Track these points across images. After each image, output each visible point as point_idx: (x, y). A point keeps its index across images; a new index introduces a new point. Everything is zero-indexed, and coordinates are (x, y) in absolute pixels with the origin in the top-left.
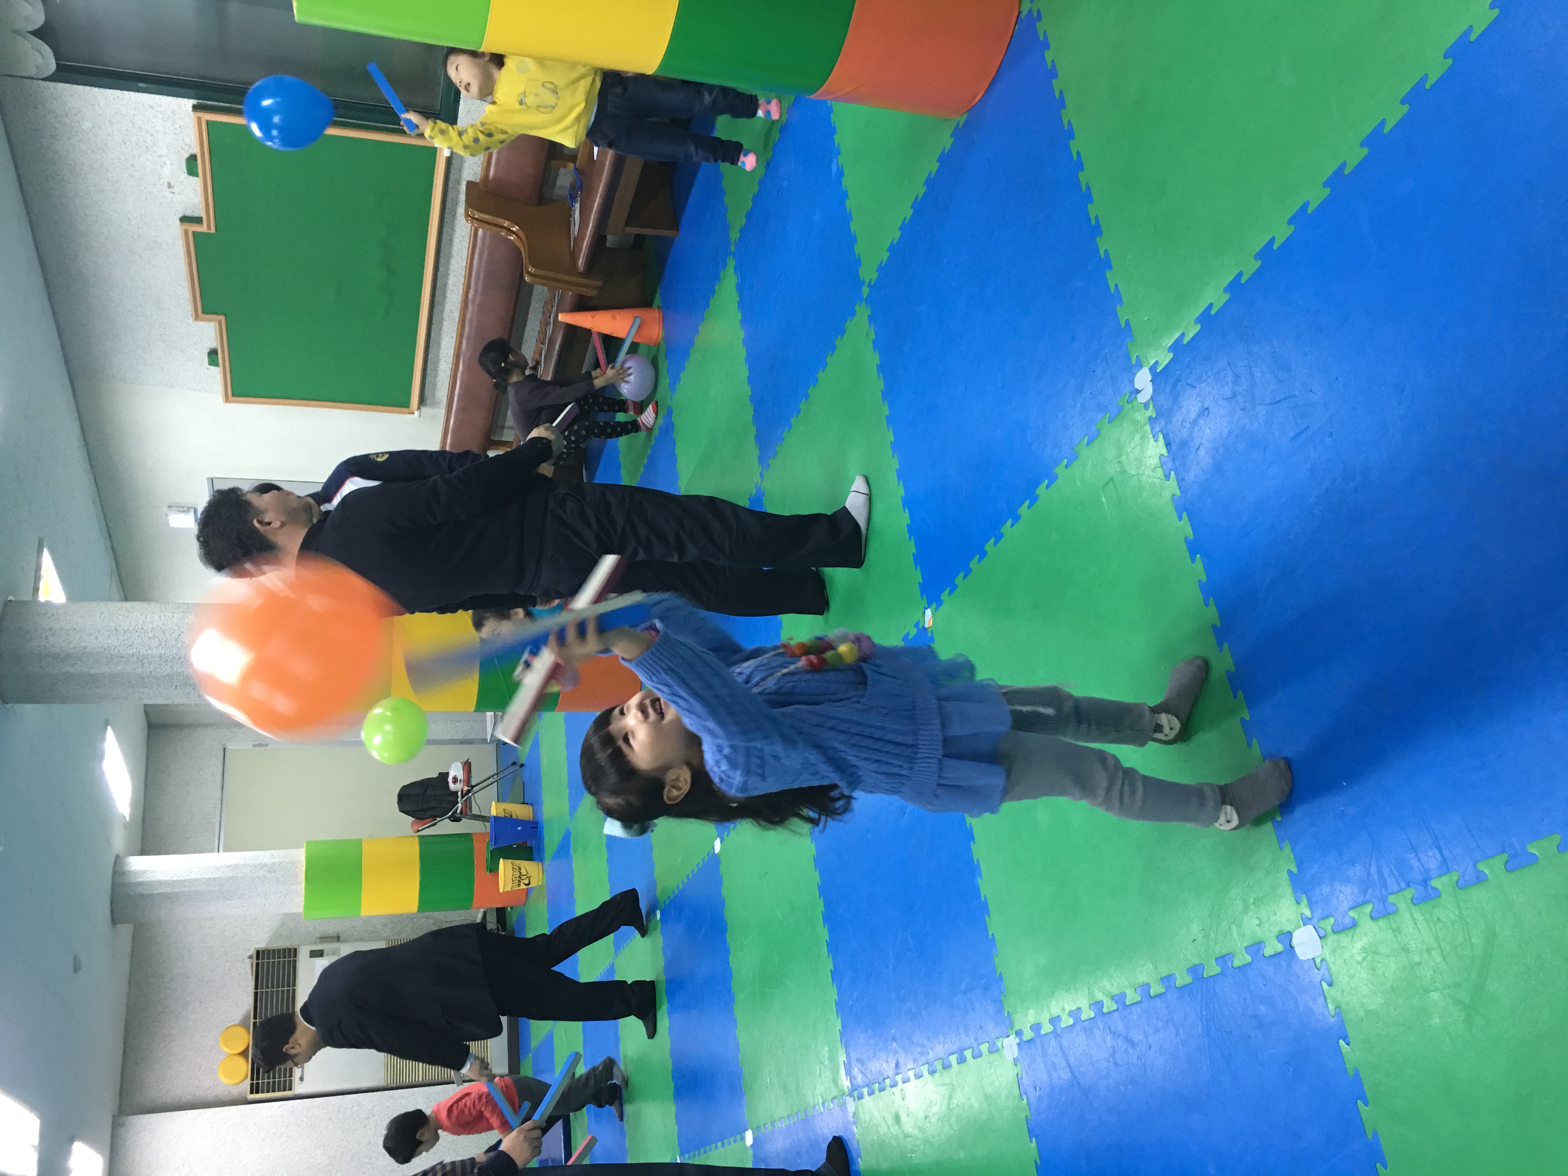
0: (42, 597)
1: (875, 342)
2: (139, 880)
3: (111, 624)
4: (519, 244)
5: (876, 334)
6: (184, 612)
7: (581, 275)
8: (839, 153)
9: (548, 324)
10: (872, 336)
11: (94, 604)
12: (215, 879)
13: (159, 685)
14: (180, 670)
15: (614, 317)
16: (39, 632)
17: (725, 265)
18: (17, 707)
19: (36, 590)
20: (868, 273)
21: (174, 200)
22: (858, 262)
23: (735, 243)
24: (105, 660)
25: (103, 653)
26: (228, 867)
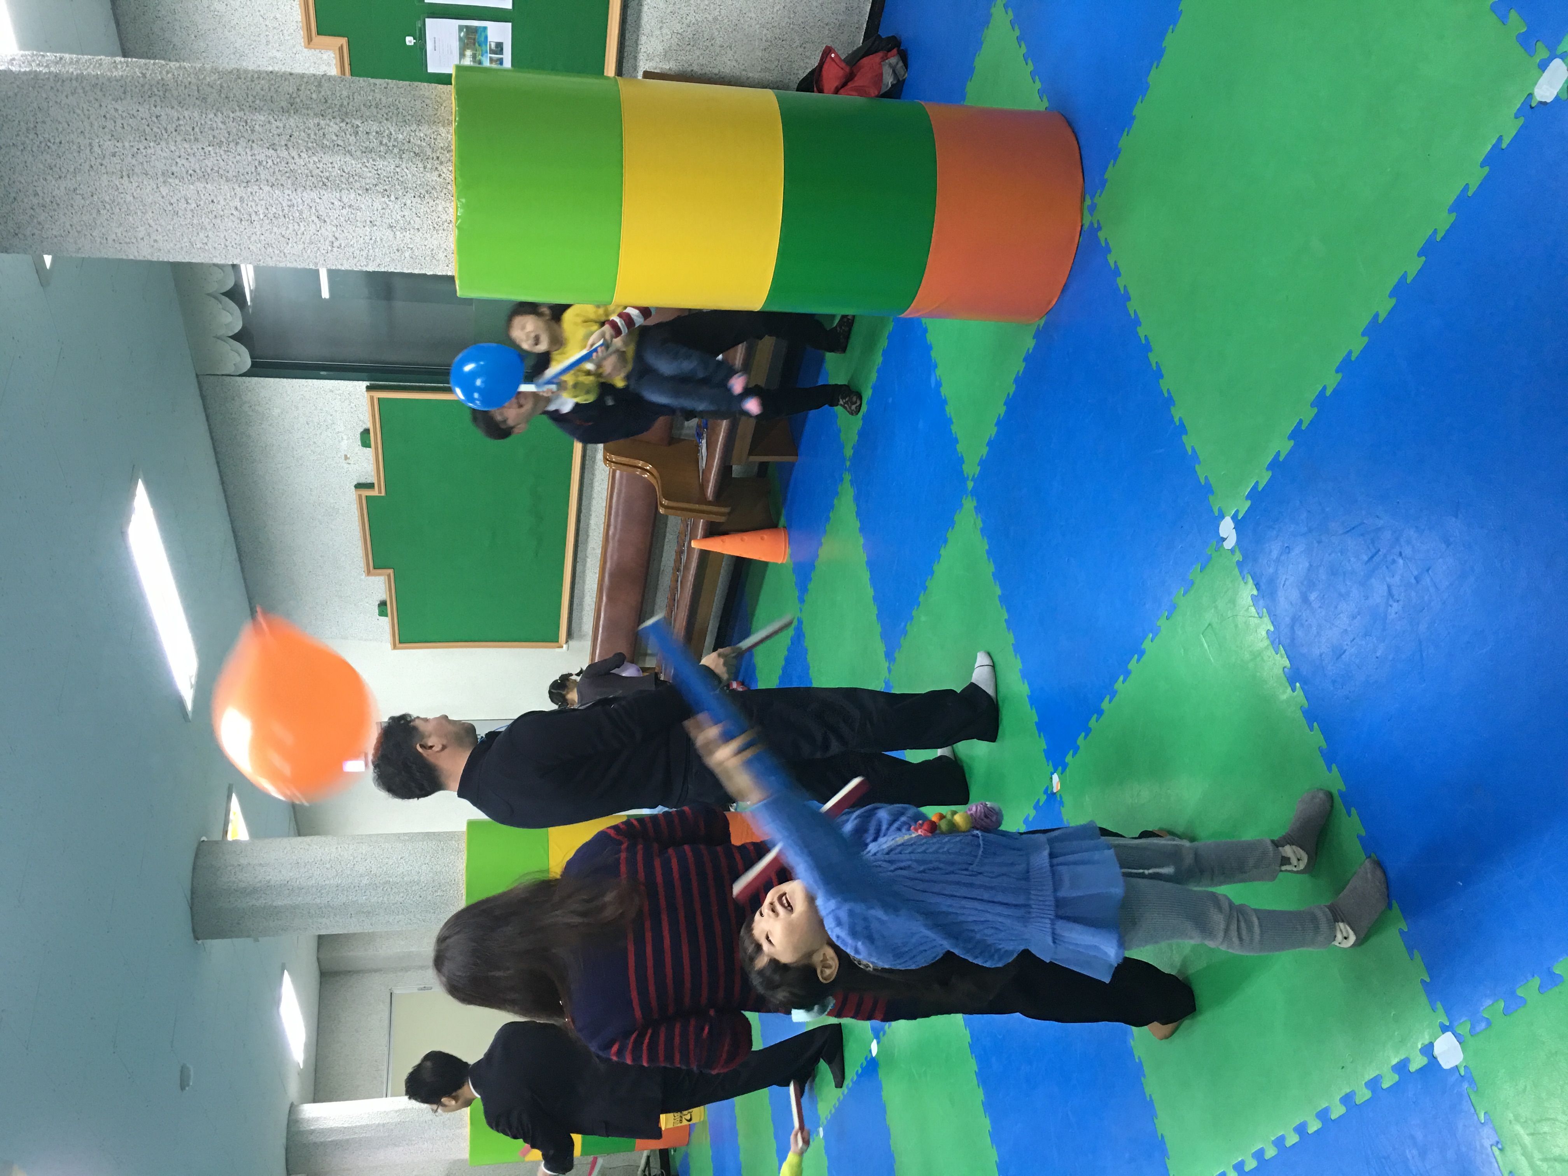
0: (230, 837)
1: (982, 530)
2: (312, 1128)
3: (294, 857)
4: (653, 481)
5: (983, 521)
6: (358, 843)
7: (709, 503)
8: (936, 366)
9: (682, 552)
10: (980, 525)
11: (278, 840)
12: (384, 1125)
13: (335, 915)
14: (355, 899)
15: (742, 540)
16: (229, 868)
17: (842, 480)
18: (210, 943)
19: (225, 832)
20: (971, 468)
21: (350, 470)
22: (961, 460)
23: (850, 460)
24: (287, 892)
25: (285, 885)
26: (396, 1112)
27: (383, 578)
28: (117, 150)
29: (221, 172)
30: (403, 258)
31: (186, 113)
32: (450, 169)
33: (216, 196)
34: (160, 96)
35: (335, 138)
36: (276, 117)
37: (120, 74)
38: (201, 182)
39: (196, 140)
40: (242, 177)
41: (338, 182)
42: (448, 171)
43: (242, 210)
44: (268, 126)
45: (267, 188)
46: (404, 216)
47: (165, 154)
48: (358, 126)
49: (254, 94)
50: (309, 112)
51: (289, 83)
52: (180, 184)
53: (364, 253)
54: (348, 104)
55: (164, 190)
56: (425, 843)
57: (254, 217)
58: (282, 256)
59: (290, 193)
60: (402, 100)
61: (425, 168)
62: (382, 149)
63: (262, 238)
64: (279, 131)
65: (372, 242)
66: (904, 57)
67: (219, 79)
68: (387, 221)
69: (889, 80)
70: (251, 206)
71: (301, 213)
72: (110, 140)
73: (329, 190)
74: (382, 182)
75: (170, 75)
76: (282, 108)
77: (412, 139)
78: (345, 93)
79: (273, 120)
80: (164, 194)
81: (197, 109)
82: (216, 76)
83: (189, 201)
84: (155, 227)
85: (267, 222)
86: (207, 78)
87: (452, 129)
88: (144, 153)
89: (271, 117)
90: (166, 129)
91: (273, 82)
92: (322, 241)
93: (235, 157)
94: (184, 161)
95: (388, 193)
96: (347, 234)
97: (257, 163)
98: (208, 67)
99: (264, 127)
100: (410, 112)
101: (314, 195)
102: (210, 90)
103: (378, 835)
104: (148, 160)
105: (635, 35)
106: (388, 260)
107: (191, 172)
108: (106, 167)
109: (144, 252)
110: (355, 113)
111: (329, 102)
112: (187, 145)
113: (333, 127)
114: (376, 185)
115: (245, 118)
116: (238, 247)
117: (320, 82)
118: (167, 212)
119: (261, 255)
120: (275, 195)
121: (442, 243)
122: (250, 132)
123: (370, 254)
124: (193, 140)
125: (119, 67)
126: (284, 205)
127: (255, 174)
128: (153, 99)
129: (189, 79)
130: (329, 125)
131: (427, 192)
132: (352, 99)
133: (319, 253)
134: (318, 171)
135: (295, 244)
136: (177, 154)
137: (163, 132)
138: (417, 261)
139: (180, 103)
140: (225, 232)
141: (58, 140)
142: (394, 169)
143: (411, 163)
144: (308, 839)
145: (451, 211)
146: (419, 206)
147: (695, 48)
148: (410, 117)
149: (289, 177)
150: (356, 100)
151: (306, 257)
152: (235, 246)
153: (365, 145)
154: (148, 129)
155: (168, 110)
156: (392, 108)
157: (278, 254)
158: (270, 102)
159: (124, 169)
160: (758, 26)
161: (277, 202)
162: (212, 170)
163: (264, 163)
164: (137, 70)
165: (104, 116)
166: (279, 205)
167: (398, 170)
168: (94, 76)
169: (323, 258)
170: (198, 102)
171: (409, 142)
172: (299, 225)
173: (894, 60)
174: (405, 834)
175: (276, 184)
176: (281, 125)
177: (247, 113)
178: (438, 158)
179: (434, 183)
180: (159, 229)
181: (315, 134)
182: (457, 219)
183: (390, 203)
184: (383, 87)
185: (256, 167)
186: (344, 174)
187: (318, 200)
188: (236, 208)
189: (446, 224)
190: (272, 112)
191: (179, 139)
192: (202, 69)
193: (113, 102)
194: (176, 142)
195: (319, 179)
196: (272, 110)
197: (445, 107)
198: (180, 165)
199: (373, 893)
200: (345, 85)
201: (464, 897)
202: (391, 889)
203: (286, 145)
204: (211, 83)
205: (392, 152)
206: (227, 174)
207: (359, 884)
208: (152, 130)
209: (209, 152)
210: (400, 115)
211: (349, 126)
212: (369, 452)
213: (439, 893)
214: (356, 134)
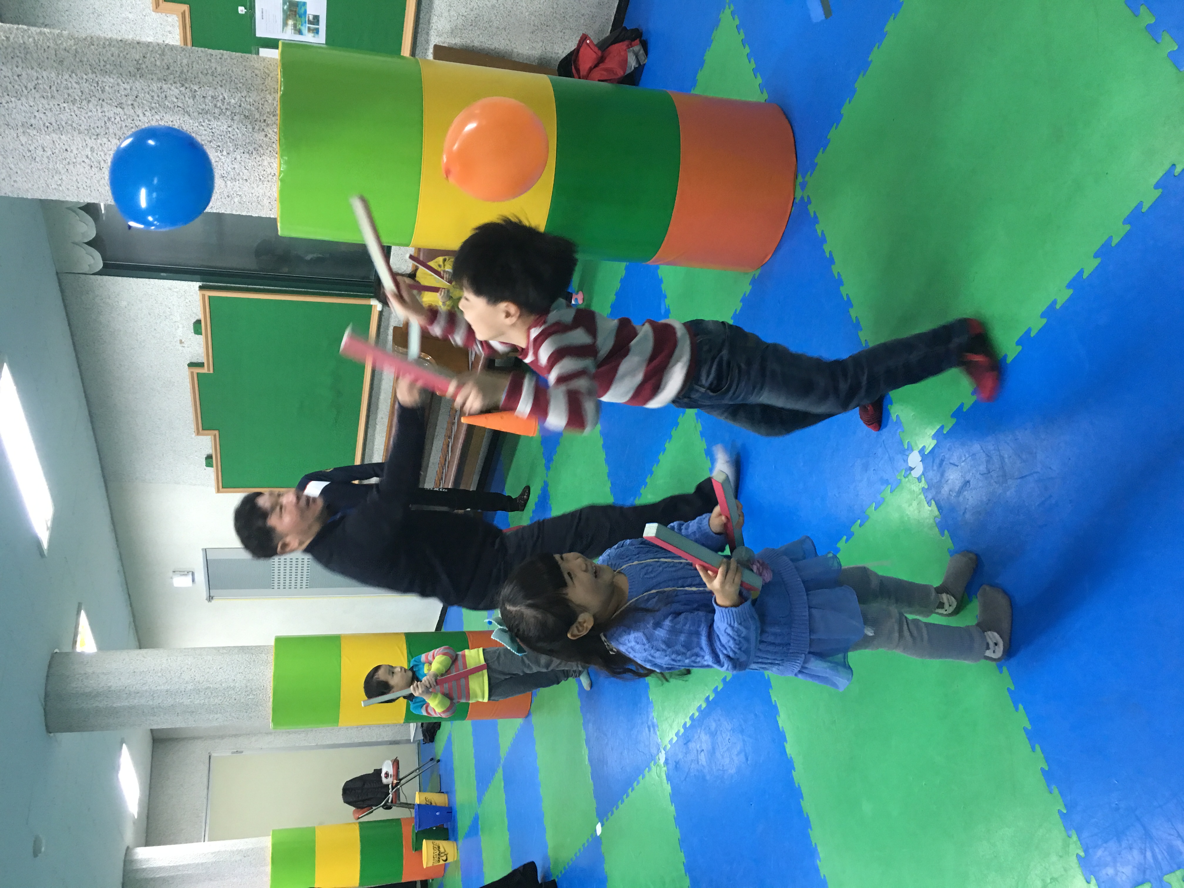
0: (79, 649)
1: (701, 432)
2: (144, 867)
3: (131, 667)
5: (703, 427)
6: (185, 655)
8: (665, 297)
10: (700, 428)
12: (202, 864)
13: (165, 714)
14: (181, 701)
16: (77, 676)
18: (59, 735)
19: (75, 642)
21: (184, 351)
24: (125, 696)
25: (124, 690)
26: (212, 853)
27: (210, 437)
30: (233, 203)
31: (45, 74)
32: (275, 130)
33: (70, 146)
34: (21, 58)
35: (175, 100)
36: (123, 80)
38: (57, 134)
39: (53, 97)
40: (93, 130)
42: (273, 133)
43: (92, 158)
44: (116, 88)
45: (114, 141)
46: (234, 168)
47: (25, 108)
48: (195, 91)
50: (154, 77)
51: (137, 50)
52: (38, 134)
54: (188, 71)
55: (24, 139)
57: (102, 163)
60: (234, 70)
61: (253, 128)
62: (216, 111)
64: (126, 92)
66: (645, 45)
67: (74, 44)
69: (632, 63)
70: (100, 155)
75: (31, 40)
76: (130, 72)
77: (242, 104)
78: (185, 61)
79: (121, 83)
80: (23, 143)
81: (55, 70)
82: (72, 42)
83: (45, 149)
84: (15, 170)
86: (64, 43)
87: (278, 97)
88: (6, 107)
89: (119, 80)
90: (26, 87)
91: (122, 49)
93: (87, 113)
94: (42, 116)
95: (220, 149)
97: (106, 119)
98: (65, 34)
99: (113, 89)
100: (242, 81)
102: (67, 54)
103: (201, 648)
104: (10, 113)
105: (428, 15)
106: (220, 203)
107: (47, 124)
110: (193, 79)
111: (171, 68)
112: (44, 102)
113: (174, 91)
114: (210, 142)
115: (97, 80)
117: (163, 51)
118: (26, 157)
121: (266, 192)
122: (100, 92)
124: (50, 98)
127: (104, 128)
128: (15, 60)
129: (48, 44)
130: (170, 89)
131: (255, 149)
132: (191, 67)
136: (36, 108)
137: (24, 89)
138: (245, 205)
139: (39, 65)
140: (77, 177)
142: (227, 129)
143: (241, 124)
144: (143, 651)
145: (275, 165)
146: (247, 160)
147: (476, 28)
148: (241, 85)
150: (194, 69)
152: (85, 188)
153: (201, 107)
154: (10, 86)
155: (29, 71)
156: (226, 76)
158: (118, 67)
160: (527, 14)
162: (66, 123)
163: (113, 119)
167: (230, 129)
170: (55, 65)
171: (240, 106)
173: (637, 48)
174: (224, 648)
176: (128, 87)
177: (99, 76)
178: (265, 121)
179: (261, 142)
180: (19, 172)
181: (158, 96)
182: (280, 173)
183: (223, 157)
184: (218, 57)
185: (105, 123)
188: (87, 157)
189: (270, 176)
190: (120, 76)
191: (37, 95)
192: (60, 35)
194: (35, 98)
196: (121, 74)
197: (272, 78)
198: (38, 118)
199: (197, 696)
200: (185, 55)
201: (271, 700)
202: (212, 693)
203: (132, 104)
204: (67, 48)
205: (225, 114)
206: (79, 127)
207: (185, 689)
208: (14, 87)
209: (64, 107)
210: (233, 82)
211: (188, 90)
212: (201, 339)
213: (251, 697)
214: (194, 97)
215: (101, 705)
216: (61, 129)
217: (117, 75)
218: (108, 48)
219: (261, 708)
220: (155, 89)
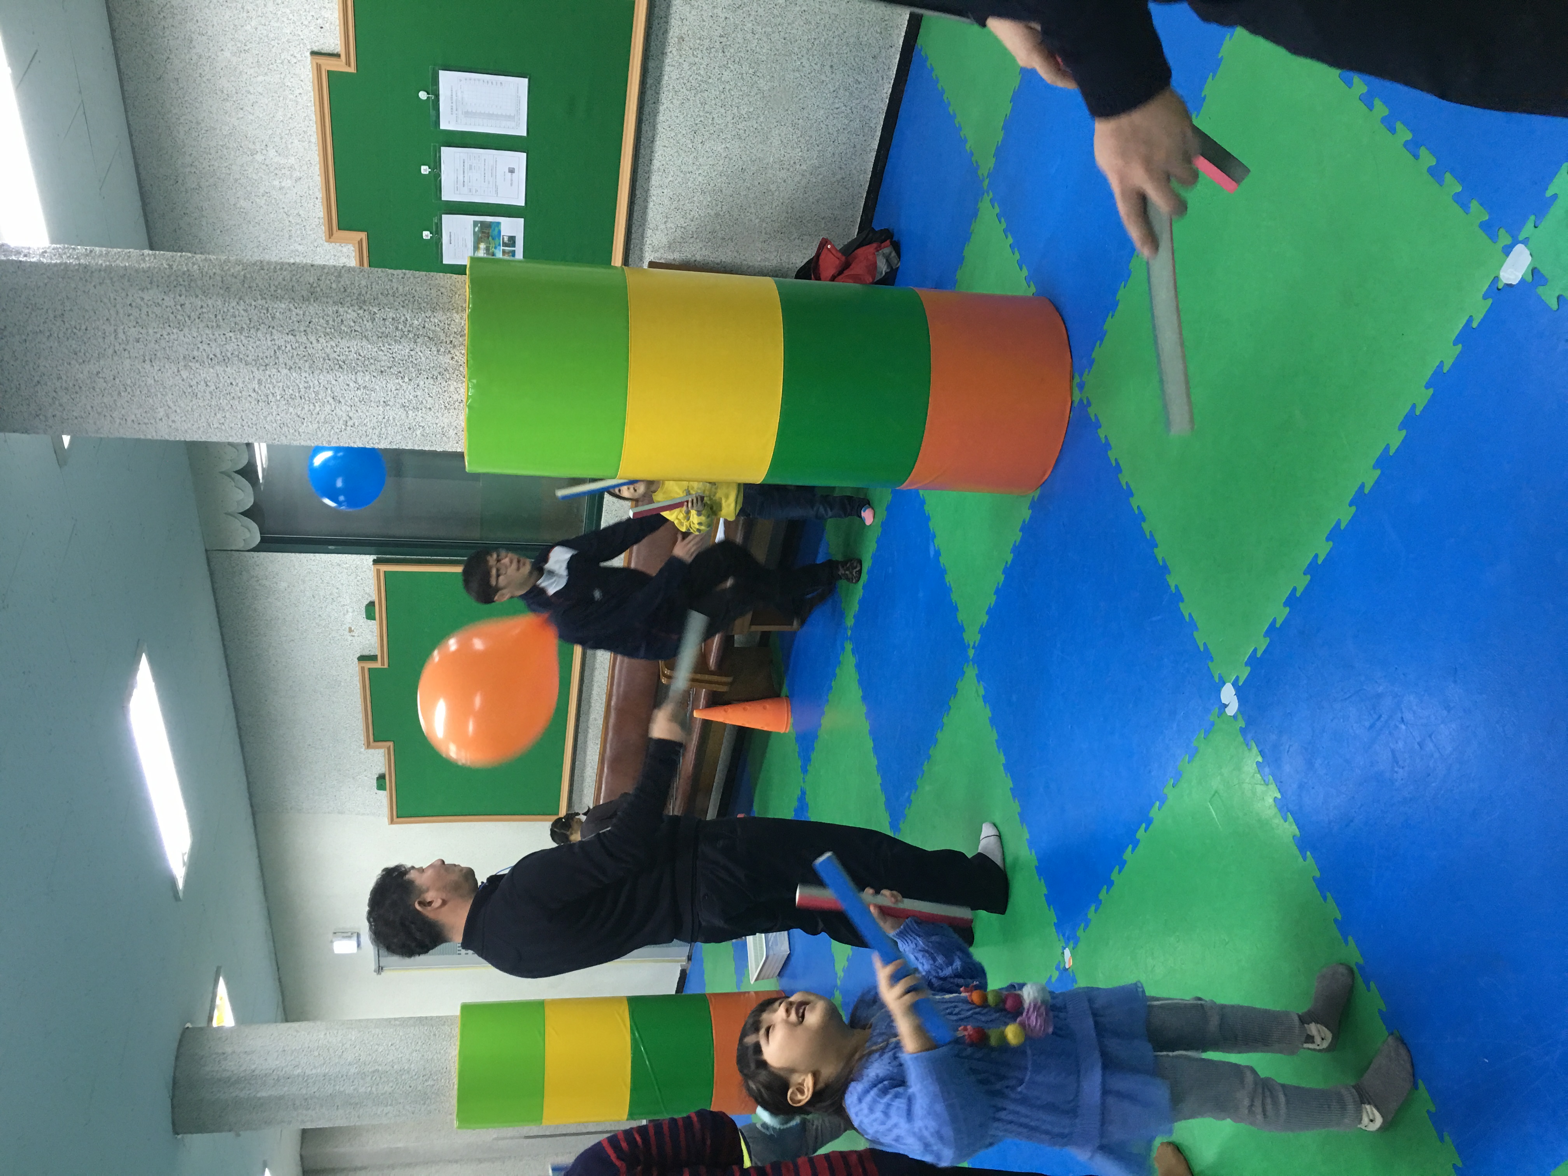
0: (215, 1024)
1: (984, 697)
3: (280, 1044)
5: (985, 689)
6: (348, 1028)
7: (712, 673)
8: (934, 536)
10: (982, 692)
11: (265, 1026)
13: (322, 1106)
14: (342, 1089)
15: (745, 710)
16: (214, 1056)
17: (843, 649)
18: (188, 1137)
19: (210, 1019)
20: (972, 636)
21: (354, 642)
22: (961, 629)
23: (851, 629)
24: (272, 1082)
25: (271, 1074)
27: (382, 750)
28: (141, 336)
29: (241, 356)
30: (414, 436)
31: (210, 302)
32: (463, 352)
33: (235, 379)
34: (185, 286)
35: (352, 324)
36: (296, 305)
37: (148, 265)
38: (221, 366)
39: (218, 326)
40: (261, 361)
41: (354, 365)
42: (461, 355)
43: (259, 392)
44: (288, 313)
45: (285, 371)
46: (417, 396)
47: (187, 340)
48: (375, 313)
49: (276, 283)
50: (329, 300)
51: (310, 273)
52: (201, 367)
53: (377, 432)
54: (366, 293)
55: (185, 374)
56: (417, 1028)
57: (270, 397)
58: (297, 434)
59: (307, 376)
60: (418, 289)
61: (438, 351)
62: (397, 334)
63: (278, 417)
64: (298, 318)
65: (385, 420)
66: (897, 248)
67: (243, 270)
68: (400, 401)
69: (883, 267)
70: (269, 388)
71: (317, 393)
72: (135, 327)
73: (345, 373)
74: (397, 365)
75: (196, 267)
76: (303, 296)
77: (427, 325)
78: (364, 283)
79: (293, 308)
80: (185, 377)
81: (221, 298)
82: (240, 267)
83: (208, 383)
84: (174, 408)
85: (284, 403)
86: (232, 269)
87: (465, 316)
88: (167, 339)
89: (291, 305)
90: (189, 317)
91: (294, 272)
92: (336, 420)
93: (255, 342)
94: (206, 347)
95: (402, 375)
96: (361, 414)
97: (276, 348)
98: (232, 259)
99: (284, 315)
100: (426, 300)
101: (330, 377)
102: (234, 280)
103: (368, 1020)
104: (171, 345)
105: (641, 229)
106: (400, 438)
107: (211, 356)
108: (129, 352)
109: (163, 431)
110: (372, 301)
111: (348, 291)
112: (209, 332)
113: (351, 314)
114: (390, 368)
115: (267, 306)
116: (254, 427)
117: (340, 272)
118: (187, 394)
119: (276, 434)
120: (292, 378)
121: (452, 421)
122: (270, 319)
123: (382, 433)
124: (215, 327)
125: (147, 259)
126: (301, 386)
127: (273, 358)
128: (178, 289)
129: (214, 270)
130: (347, 312)
131: (440, 373)
132: (370, 288)
133: (333, 431)
134: (335, 355)
135: (309, 424)
136: (199, 339)
137: (187, 319)
138: (428, 438)
139: (204, 292)
140: (242, 413)
141: (84, 327)
142: (409, 353)
143: (425, 347)
144: (296, 1025)
145: (462, 391)
146: (431, 386)
147: (698, 240)
148: (425, 305)
149: (306, 361)
150: (373, 289)
151: (320, 436)
152: (251, 425)
153: (381, 331)
154: (172, 317)
155: (193, 299)
156: (408, 296)
157: (293, 433)
158: (291, 291)
159: (147, 354)
160: (757, 221)
161: (294, 384)
162: (232, 354)
163: (283, 348)
164: (164, 262)
165: (130, 305)
166: (296, 387)
167: (412, 353)
168: (122, 267)
169: (336, 437)
170: (222, 292)
171: (424, 327)
172: (315, 406)
173: (887, 250)
174: (395, 1019)
175: (293, 367)
176: (301, 313)
177: (269, 302)
178: (451, 341)
179: (446, 365)
180: (178, 411)
181: (334, 321)
182: (468, 399)
183: (404, 384)
184: (400, 277)
185: (275, 351)
186: (360, 358)
187: (334, 382)
188: (254, 390)
189: (457, 403)
190: (292, 301)
191: (201, 325)
192: (227, 261)
193: (140, 292)
194: (198, 328)
195: (336, 362)
196: (293, 299)
197: (459, 295)
198: (201, 350)
199: (362, 1082)
200: (363, 276)
201: (456, 1087)
202: (381, 1078)
203: (305, 331)
204: (235, 274)
205: (406, 336)
206: (246, 358)
207: (347, 1073)
208: (176, 317)
209: (230, 337)
210: (416, 302)
211: (367, 313)
212: (374, 625)
213: (430, 1083)
214: (373, 320)
215: (242, 1095)
216: (227, 361)
217: (289, 300)
218: (279, 273)
219: (442, 1098)
220: (330, 313)
